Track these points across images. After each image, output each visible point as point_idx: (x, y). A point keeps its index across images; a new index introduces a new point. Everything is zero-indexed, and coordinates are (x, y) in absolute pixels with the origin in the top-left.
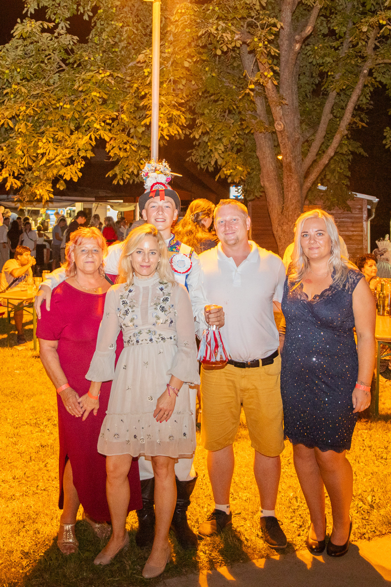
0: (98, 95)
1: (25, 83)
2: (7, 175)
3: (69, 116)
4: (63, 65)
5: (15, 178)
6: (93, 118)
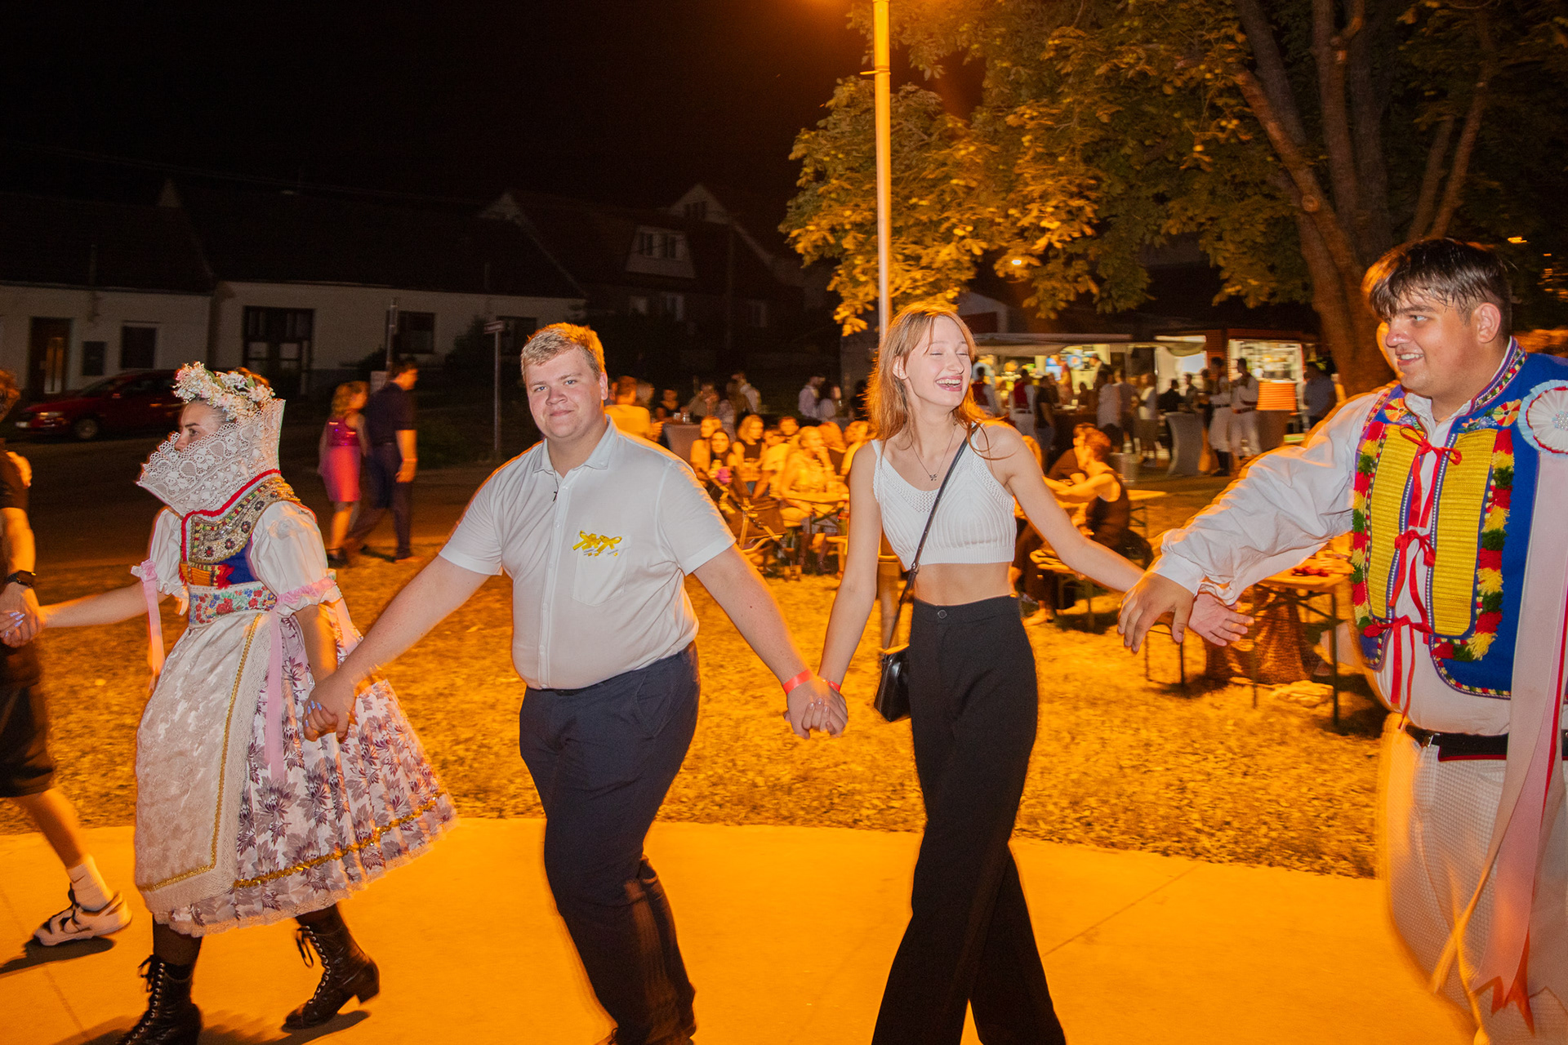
0: (962, 183)
1: (849, 174)
2: (846, 313)
3: (924, 218)
4: (926, 137)
5: (858, 316)
6: (954, 220)
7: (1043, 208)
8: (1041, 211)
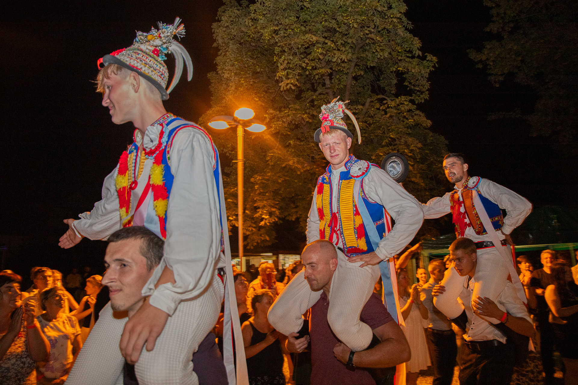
7: (263, 211)
8: (262, 212)
